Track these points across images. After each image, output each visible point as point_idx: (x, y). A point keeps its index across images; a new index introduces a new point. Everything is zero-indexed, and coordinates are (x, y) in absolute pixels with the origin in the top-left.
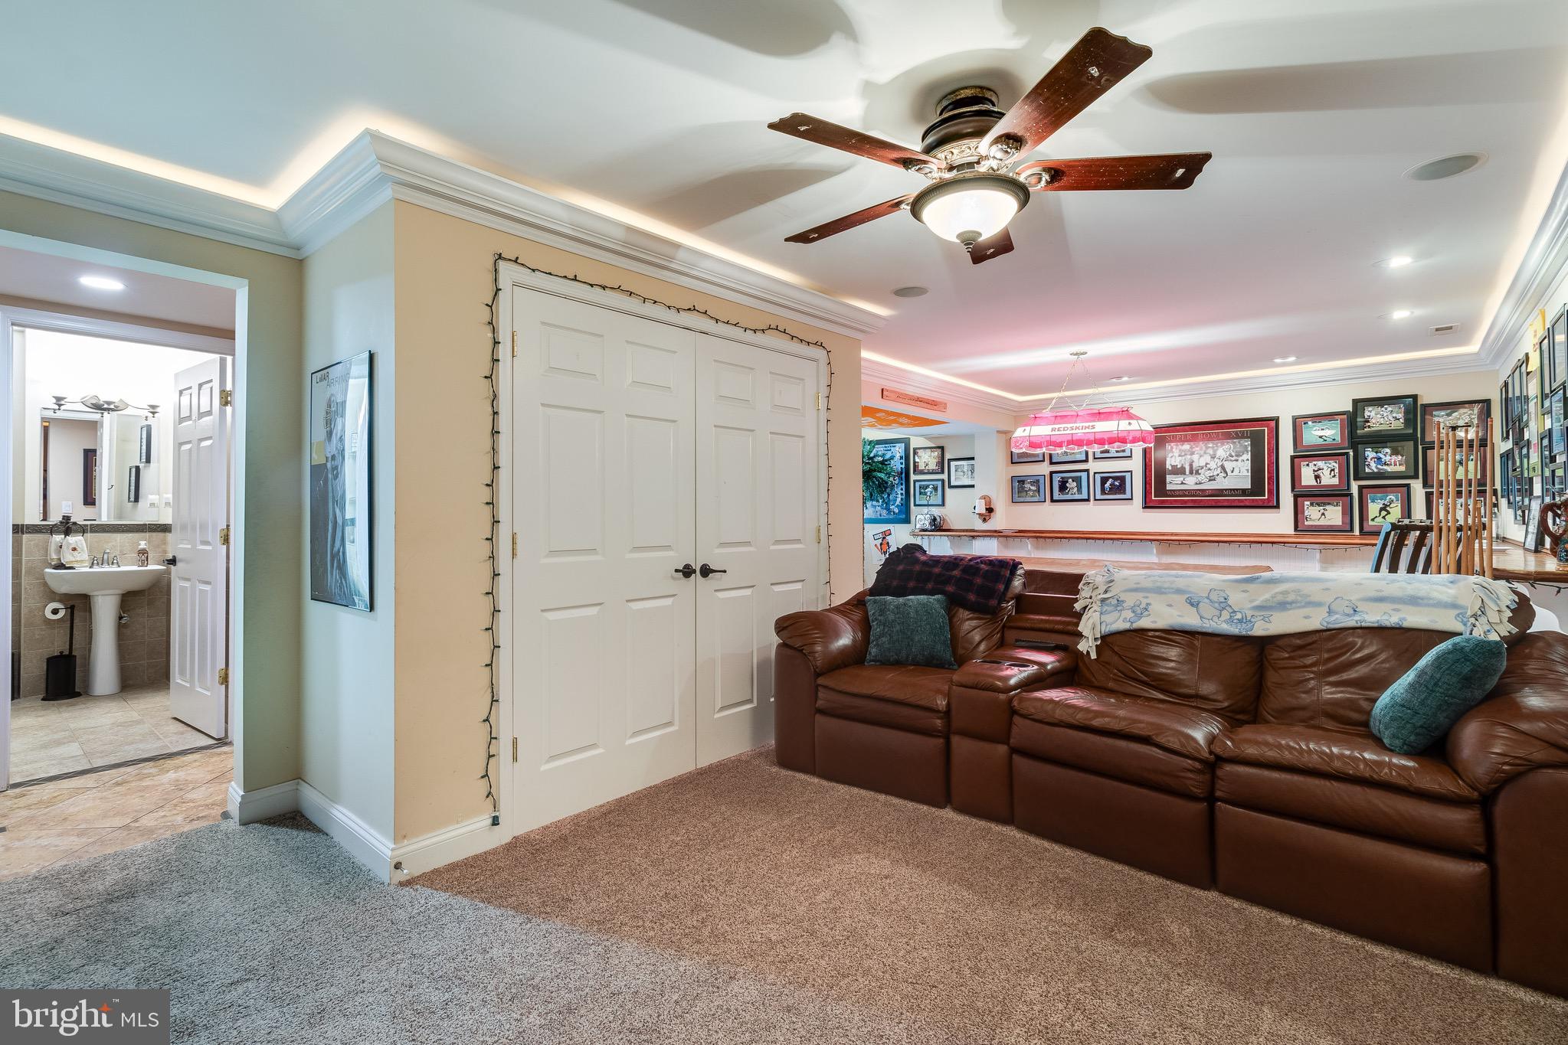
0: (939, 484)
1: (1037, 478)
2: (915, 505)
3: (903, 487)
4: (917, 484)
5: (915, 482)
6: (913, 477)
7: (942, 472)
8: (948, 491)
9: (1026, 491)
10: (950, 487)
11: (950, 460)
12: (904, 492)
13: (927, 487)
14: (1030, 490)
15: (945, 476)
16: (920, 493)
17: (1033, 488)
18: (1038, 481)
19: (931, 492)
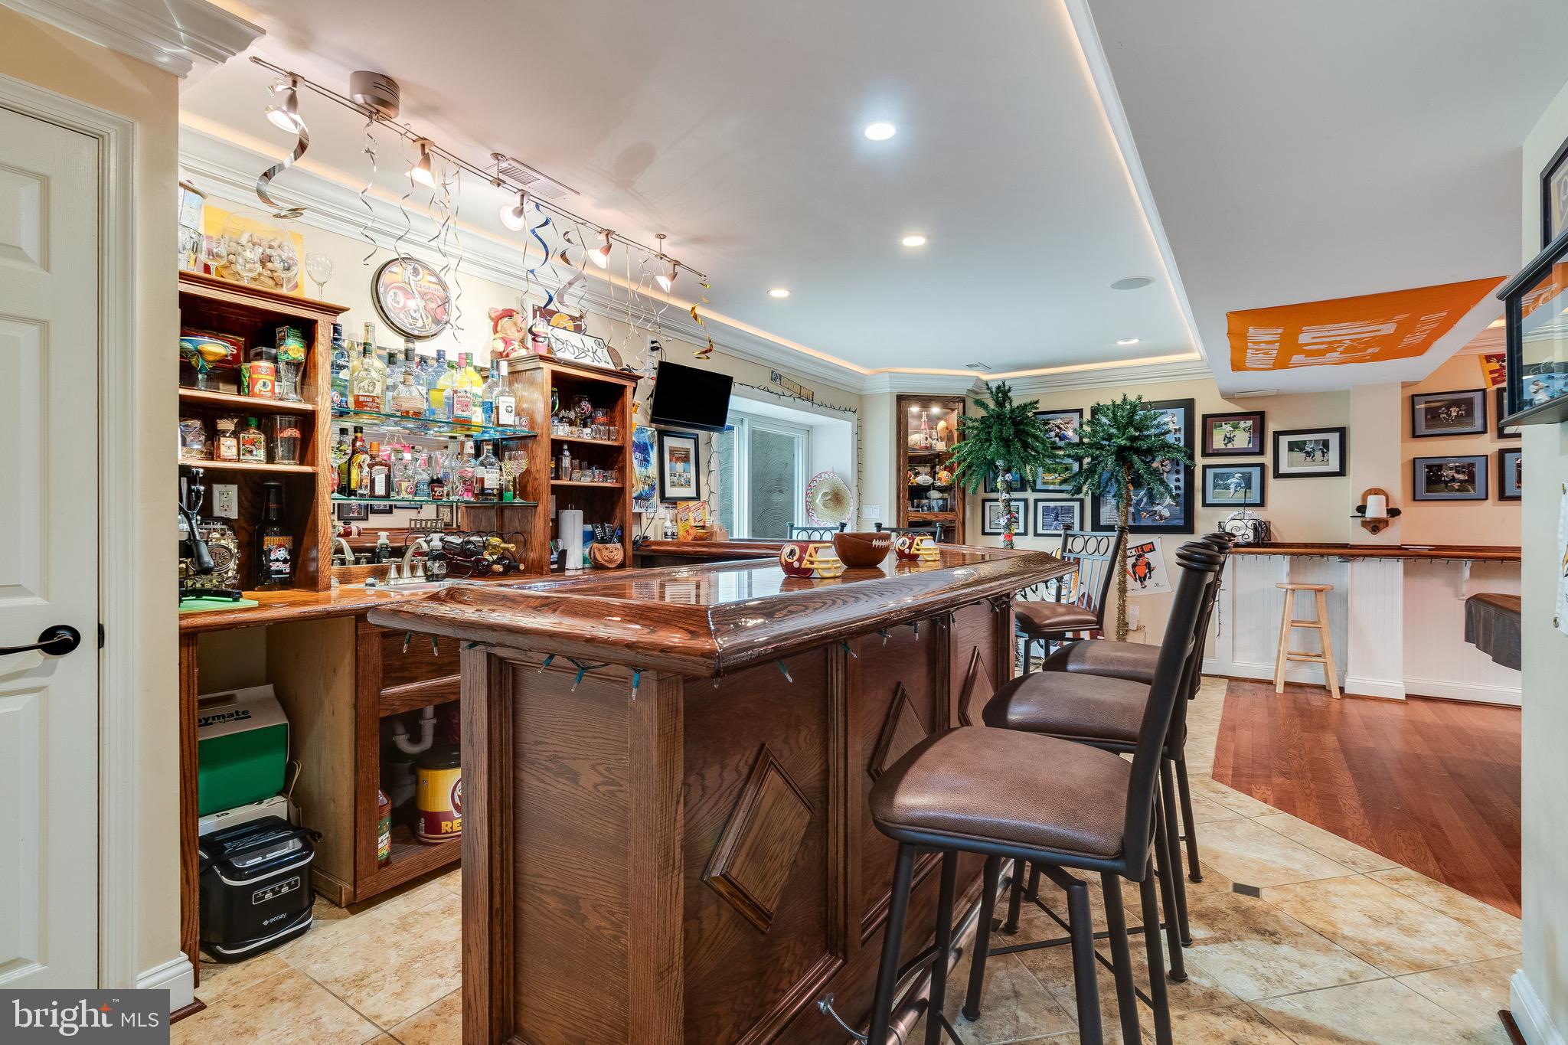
0: (1256, 473)
1: (1471, 460)
2: (1205, 505)
3: (1181, 476)
4: (1210, 473)
5: (1205, 467)
6: (1200, 461)
7: (1261, 452)
8: (1272, 483)
9: (1446, 483)
10: (1278, 475)
11: (1277, 434)
12: (1181, 484)
13: (1229, 476)
14: (1453, 479)
15: (1267, 459)
16: (1216, 486)
17: (1461, 477)
18: (1472, 465)
19: (1238, 485)
